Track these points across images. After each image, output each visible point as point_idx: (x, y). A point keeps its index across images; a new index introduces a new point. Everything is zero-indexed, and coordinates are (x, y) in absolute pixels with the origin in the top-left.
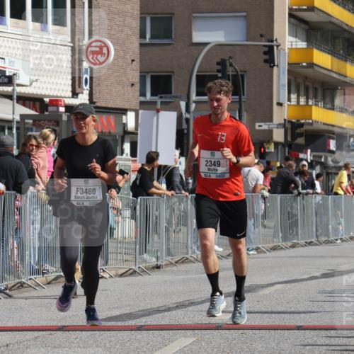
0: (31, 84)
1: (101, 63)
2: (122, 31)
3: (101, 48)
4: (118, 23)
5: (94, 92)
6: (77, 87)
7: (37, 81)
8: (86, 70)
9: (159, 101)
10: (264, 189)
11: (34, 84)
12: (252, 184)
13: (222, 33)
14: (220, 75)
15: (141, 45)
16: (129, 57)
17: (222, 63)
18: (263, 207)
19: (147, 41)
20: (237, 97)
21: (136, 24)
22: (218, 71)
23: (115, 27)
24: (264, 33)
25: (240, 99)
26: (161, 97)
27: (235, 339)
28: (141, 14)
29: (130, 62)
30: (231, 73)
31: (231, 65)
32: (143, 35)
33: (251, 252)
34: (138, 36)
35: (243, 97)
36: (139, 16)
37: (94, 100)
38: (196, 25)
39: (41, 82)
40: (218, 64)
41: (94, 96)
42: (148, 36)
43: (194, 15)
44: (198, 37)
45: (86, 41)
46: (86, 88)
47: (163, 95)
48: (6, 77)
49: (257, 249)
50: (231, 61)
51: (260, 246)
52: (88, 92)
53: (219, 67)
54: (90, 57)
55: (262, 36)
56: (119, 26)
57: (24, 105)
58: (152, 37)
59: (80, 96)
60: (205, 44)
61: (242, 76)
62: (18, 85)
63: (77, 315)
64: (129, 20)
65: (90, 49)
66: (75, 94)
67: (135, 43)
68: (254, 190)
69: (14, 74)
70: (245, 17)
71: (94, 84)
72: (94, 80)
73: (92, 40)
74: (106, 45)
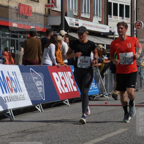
1: (139, 28)
3: (139, 24)
6: (132, 35)
8: (135, 30)
45: (135, 22)
46: (135, 36)
48: (112, 33)
54: (136, 27)
62: (115, 35)
65: (136, 24)
69: (114, 32)
71: (137, 35)
72: (137, 33)
73: (137, 22)
74: (141, 23)
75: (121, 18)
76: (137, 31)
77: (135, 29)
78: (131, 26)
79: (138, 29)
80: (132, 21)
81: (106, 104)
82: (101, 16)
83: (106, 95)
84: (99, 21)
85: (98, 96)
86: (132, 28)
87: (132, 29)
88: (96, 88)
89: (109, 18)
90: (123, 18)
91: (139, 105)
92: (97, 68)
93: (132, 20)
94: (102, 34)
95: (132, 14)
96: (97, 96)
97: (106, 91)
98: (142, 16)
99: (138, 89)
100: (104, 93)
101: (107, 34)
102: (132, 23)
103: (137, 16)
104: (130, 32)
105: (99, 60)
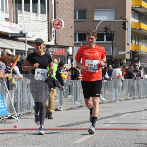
0: (32, 37)
1: (59, 29)
2: (67, 16)
3: (59, 22)
4: (66, 13)
5: (56, 40)
6: (50, 38)
7: (34, 35)
8: (53, 31)
9: (81, 43)
10: (122, 77)
11: (34, 36)
12: (117, 75)
13: (106, 17)
14: (105, 33)
15: (75, 21)
16: (70, 26)
17: (106, 28)
18: (122, 84)
19: (77, 20)
20: (112, 42)
21: (72, 13)
22: (104, 31)
23: (64, 14)
25: (113, 42)
26: (82, 42)
27: (111, 134)
28: (74, 9)
29: (70, 28)
30: (109, 32)
31: (109, 29)
32: (75, 18)
33: (117, 101)
34: (73, 18)
35: (114, 42)
36: (74, 10)
37: (57, 43)
38: (96, 13)
39: (36, 36)
40: (104, 29)
41: (57, 41)
42: (77, 18)
43: (95, 10)
44: (96, 18)
45: (53, 20)
46: (54, 38)
47: (83, 41)
48: (23, 34)
49: (120, 100)
50: (109, 27)
51: (121, 99)
52: (54, 40)
53: (105, 30)
54: (55, 26)
55: (121, 18)
56: (66, 14)
57: (30, 45)
58: (79, 18)
59: (51, 41)
60: (99, 21)
61: (114, 33)
62: (28, 37)
63: (51, 124)
64: (70, 12)
65: (55, 23)
66: (49, 40)
67: (72, 20)
68: (118, 77)
69: (26, 33)
70: (115, 10)
71: (56, 37)
72: (57, 35)
73: (55, 19)
74: (61, 22)
75: (35, 14)
76: (56, 32)
77: (53, 29)
78: (48, 26)
79: (57, 29)
80: (50, 19)
81: (16, 128)
82: (8, 11)
83: (16, 117)
84: (6, 19)
85: (4, 117)
86: (50, 27)
87: (50, 29)
88: (2, 106)
89: (19, 15)
90: (37, 15)
91: (58, 128)
92: (3, 80)
93: (50, 17)
94: (10, 36)
95: (50, 9)
96: (2, 117)
97: (15, 111)
98: (62, 13)
99: (58, 108)
100: (13, 113)
101: (16, 35)
102: (49, 21)
103: (56, 12)
104: (47, 34)
105: (6, 69)
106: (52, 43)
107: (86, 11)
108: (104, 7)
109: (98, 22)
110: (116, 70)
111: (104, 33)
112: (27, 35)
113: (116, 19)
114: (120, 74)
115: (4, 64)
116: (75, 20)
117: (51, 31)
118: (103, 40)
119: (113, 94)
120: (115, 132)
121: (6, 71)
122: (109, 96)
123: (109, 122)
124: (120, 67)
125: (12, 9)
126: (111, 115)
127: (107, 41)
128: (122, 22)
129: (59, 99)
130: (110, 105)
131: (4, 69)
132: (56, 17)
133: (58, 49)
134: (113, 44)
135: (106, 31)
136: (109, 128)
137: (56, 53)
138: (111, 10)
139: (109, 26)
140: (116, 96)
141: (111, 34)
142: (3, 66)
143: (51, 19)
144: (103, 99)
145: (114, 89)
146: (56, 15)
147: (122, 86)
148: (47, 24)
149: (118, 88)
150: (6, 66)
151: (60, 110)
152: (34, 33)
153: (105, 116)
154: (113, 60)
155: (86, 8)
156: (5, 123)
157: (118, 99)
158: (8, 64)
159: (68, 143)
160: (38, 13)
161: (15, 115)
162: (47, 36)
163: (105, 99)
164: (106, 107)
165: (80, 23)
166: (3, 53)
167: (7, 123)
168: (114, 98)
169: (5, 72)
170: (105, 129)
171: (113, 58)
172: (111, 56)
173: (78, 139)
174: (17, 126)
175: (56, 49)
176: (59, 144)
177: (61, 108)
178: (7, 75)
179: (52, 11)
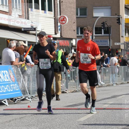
1: (64, 24)
2: (70, 13)
3: (64, 18)
4: (69, 10)
5: (62, 33)
6: (56, 31)
8: (59, 26)
9: (83, 36)
10: (118, 64)
12: (114, 63)
13: (103, 13)
14: (103, 27)
15: (77, 18)
17: (103, 23)
18: (118, 70)
19: (79, 16)
20: (108, 34)
21: (75, 10)
22: (102, 26)
23: (68, 12)
24: (117, 13)
25: (109, 35)
27: (110, 113)
28: (76, 7)
29: (73, 23)
30: (106, 27)
31: (106, 24)
32: (77, 14)
33: (114, 85)
34: (76, 14)
35: (110, 34)
37: (62, 36)
38: (94, 11)
40: (102, 23)
41: (62, 34)
42: (79, 14)
43: (94, 7)
44: (95, 15)
45: (59, 16)
46: (59, 32)
48: (34, 28)
49: (116, 84)
50: (106, 23)
53: (102, 25)
54: (60, 22)
55: (116, 14)
58: (80, 15)
59: (57, 34)
60: (98, 17)
61: (110, 28)
62: (38, 31)
63: (58, 105)
64: (72, 9)
65: (60, 19)
66: (56, 34)
67: (75, 17)
68: (115, 65)
69: (36, 27)
70: (110, 8)
71: (62, 30)
72: (62, 29)
73: (61, 16)
74: (65, 18)
75: (43, 11)
76: (62, 26)
77: (59, 24)
78: (55, 21)
79: (62, 24)
81: (29, 108)
82: (21, 9)
83: (29, 98)
86: (56, 22)
87: (56, 24)
88: (17, 90)
89: (30, 12)
90: (45, 13)
91: (65, 108)
92: (18, 67)
93: (56, 14)
94: (23, 30)
95: (56, 7)
96: (18, 98)
97: (28, 93)
98: (66, 10)
99: (64, 91)
100: (27, 95)
101: (28, 29)
102: (55, 17)
103: (61, 10)
104: (54, 28)
105: (20, 58)
106: (58, 36)
107: (86, 9)
108: (101, 6)
109: (96, 18)
110: (113, 58)
111: (101, 27)
112: (37, 29)
113: (111, 16)
114: (116, 62)
115: (18, 54)
116: (77, 16)
117: (57, 26)
118: (101, 33)
119: (111, 79)
120: (113, 111)
121: (20, 59)
122: (107, 80)
123: (108, 103)
124: (116, 56)
125: (24, 8)
126: (110, 96)
127: (104, 34)
128: (117, 18)
129: (65, 83)
130: (108, 88)
131: (18, 58)
132: (61, 14)
133: (64, 41)
134: (109, 36)
135: (104, 26)
136: (108, 108)
137: (62, 44)
138: (108, 8)
139: (106, 21)
140: (113, 81)
141: (108, 28)
142: (17, 55)
143: (57, 16)
144: (102, 83)
145: (112, 74)
146: (61, 12)
147: (118, 72)
148: (54, 20)
149: (115, 73)
150: (20, 55)
151: (66, 93)
152: (43, 28)
153: (104, 98)
154: (110, 50)
155: (86, 7)
156: (20, 104)
157: (115, 83)
158: (22, 54)
159: (73, 121)
160: (46, 10)
161: (28, 97)
162: (54, 30)
163: (104, 83)
164: (105, 90)
165: (81, 19)
166: (18, 44)
167: (22, 104)
168: (111, 82)
169: (20, 61)
170: (104, 109)
171: (110, 49)
172: (108, 46)
173: (82, 117)
174: (30, 106)
175: (62, 41)
176: (66, 121)
177: (66, 91)
178: (21, 63)
179: (58, 9)
